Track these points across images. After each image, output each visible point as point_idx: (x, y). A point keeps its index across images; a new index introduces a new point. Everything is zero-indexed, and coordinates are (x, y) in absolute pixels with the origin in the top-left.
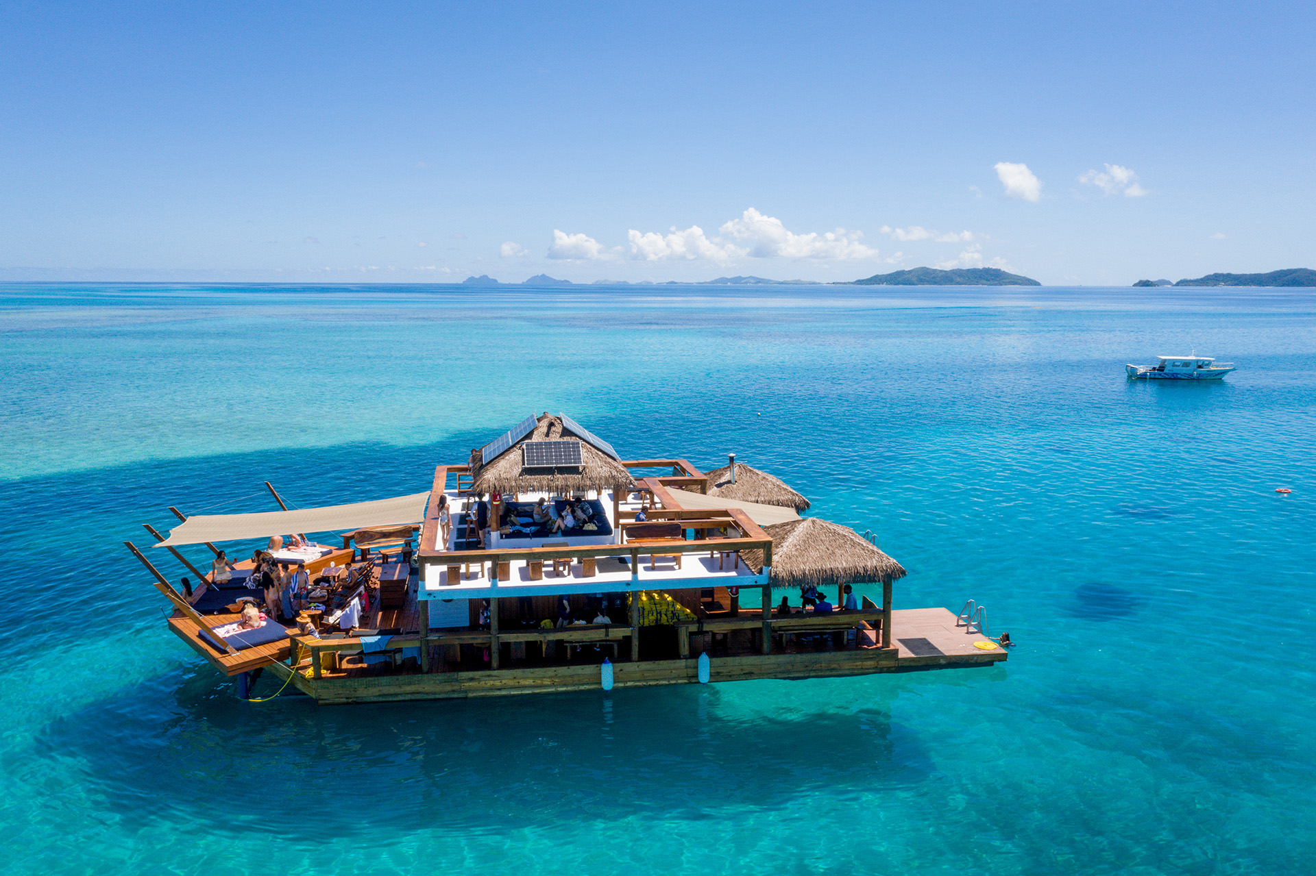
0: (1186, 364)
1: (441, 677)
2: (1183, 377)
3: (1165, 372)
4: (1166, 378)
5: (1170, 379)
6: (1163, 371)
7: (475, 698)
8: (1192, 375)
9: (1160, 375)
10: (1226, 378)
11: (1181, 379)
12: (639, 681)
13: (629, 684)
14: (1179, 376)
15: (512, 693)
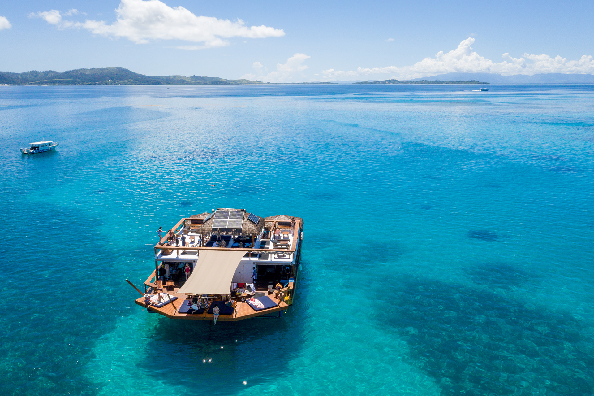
0: (46, 145)
2: (46, 151)
3: (40, 149)
4: (40, 152)
5: (42, 152)
6: (38, 149)
8: (49, 149)
9: (38, 151)
10: (56, 149)
11: (45, 152)
14: (44, 150)
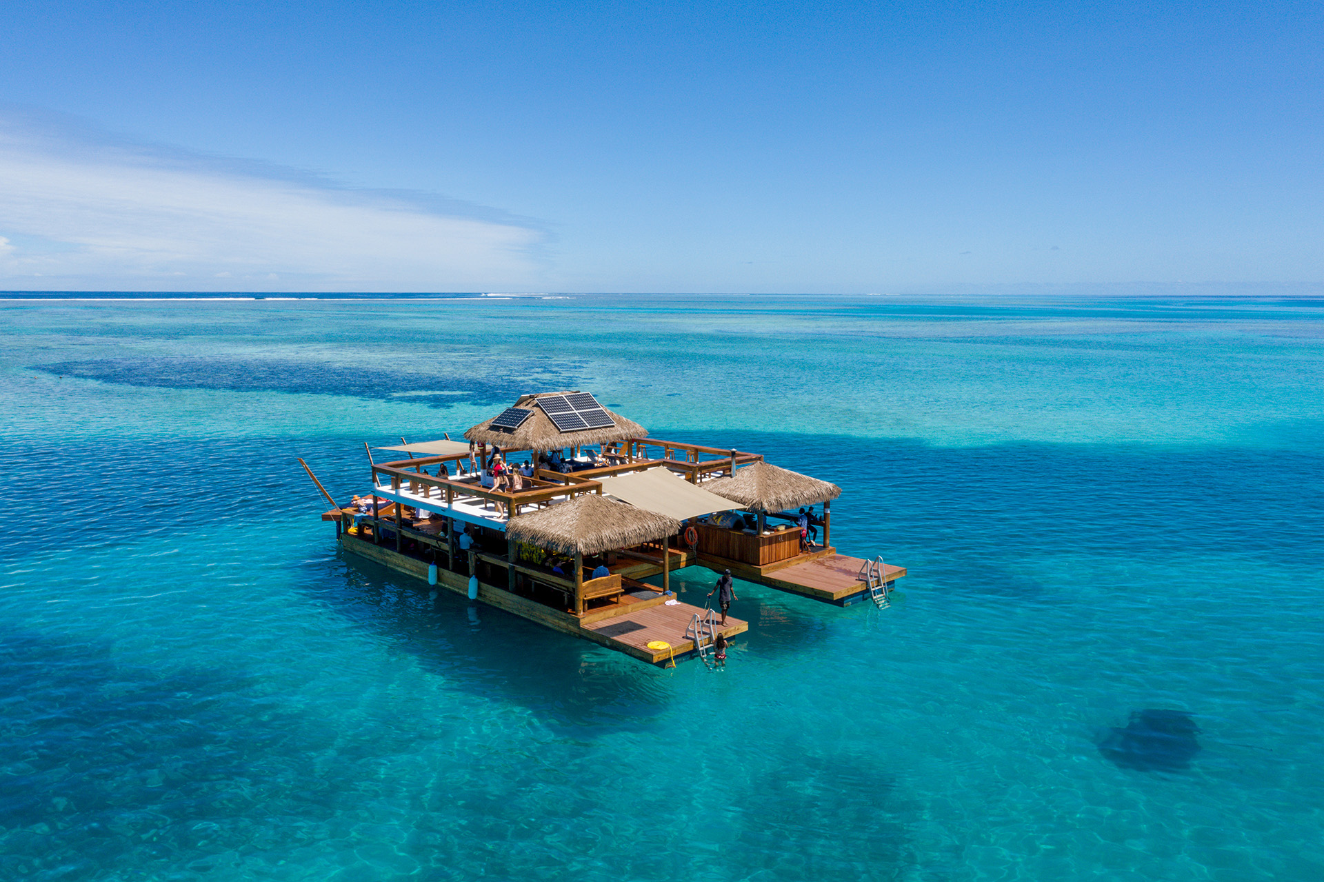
1: (378, 548)
7: (390, 568)
12: (450, 586)
13: (447, 586)
15: (403, 571)
